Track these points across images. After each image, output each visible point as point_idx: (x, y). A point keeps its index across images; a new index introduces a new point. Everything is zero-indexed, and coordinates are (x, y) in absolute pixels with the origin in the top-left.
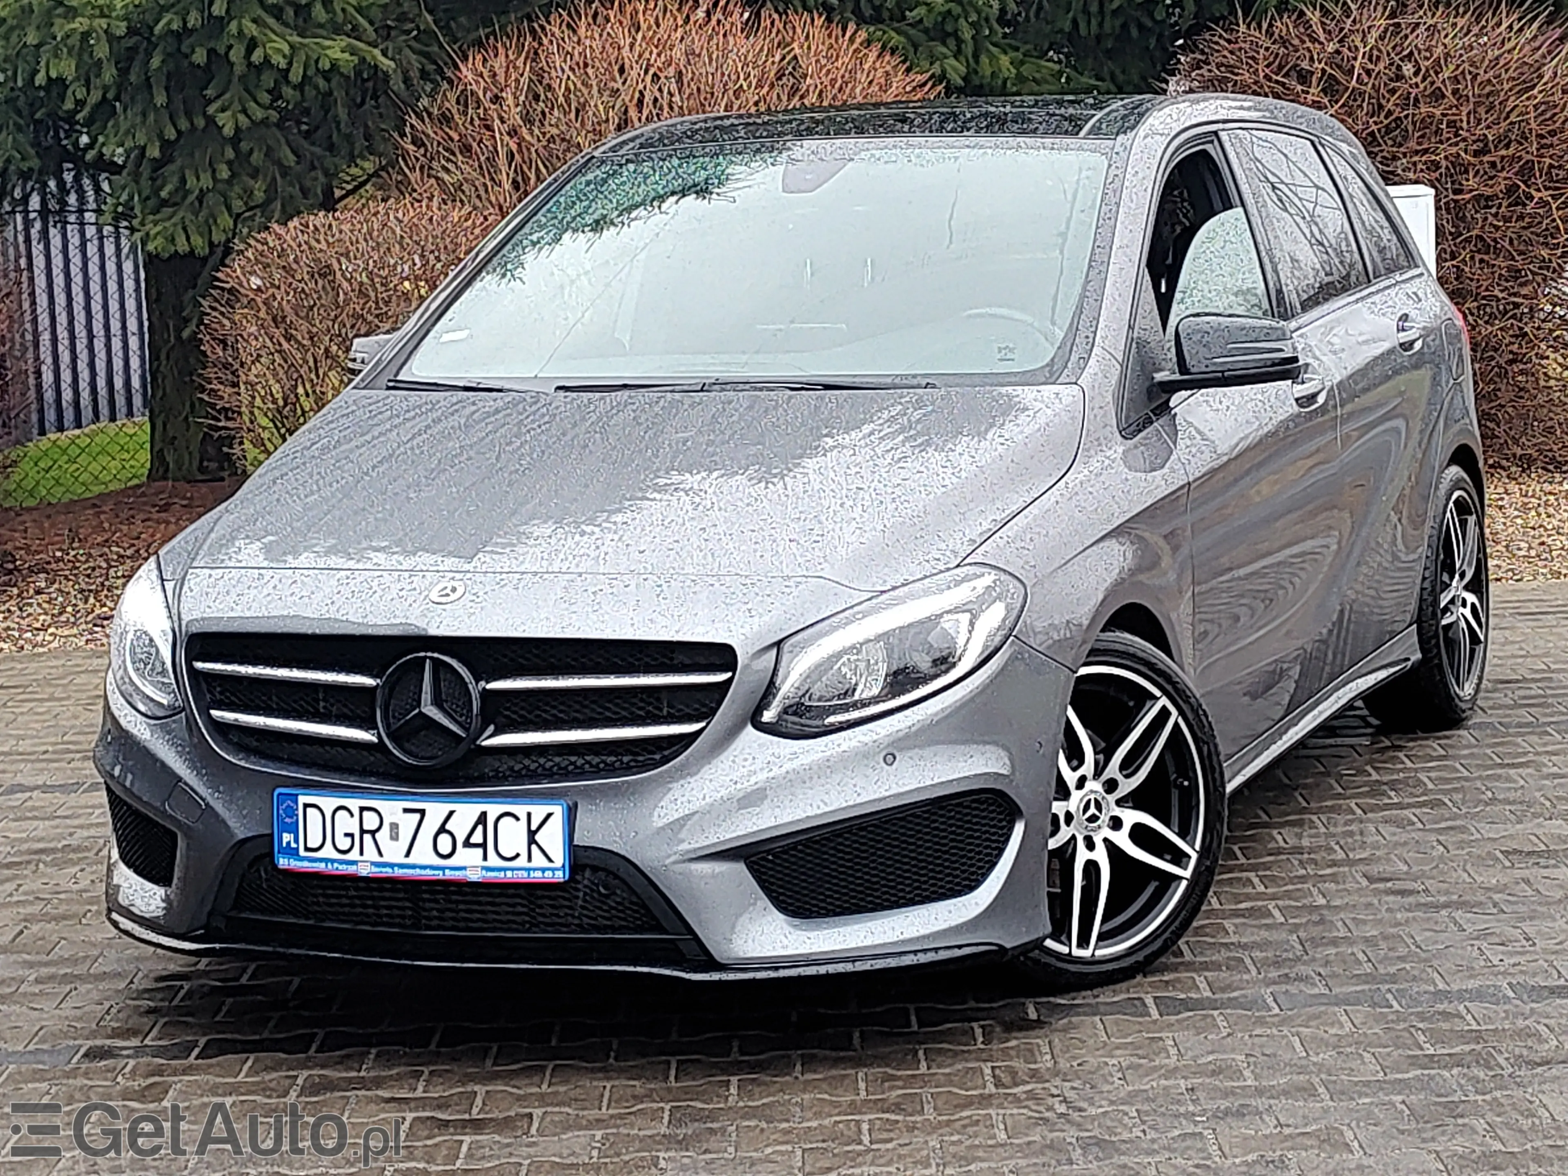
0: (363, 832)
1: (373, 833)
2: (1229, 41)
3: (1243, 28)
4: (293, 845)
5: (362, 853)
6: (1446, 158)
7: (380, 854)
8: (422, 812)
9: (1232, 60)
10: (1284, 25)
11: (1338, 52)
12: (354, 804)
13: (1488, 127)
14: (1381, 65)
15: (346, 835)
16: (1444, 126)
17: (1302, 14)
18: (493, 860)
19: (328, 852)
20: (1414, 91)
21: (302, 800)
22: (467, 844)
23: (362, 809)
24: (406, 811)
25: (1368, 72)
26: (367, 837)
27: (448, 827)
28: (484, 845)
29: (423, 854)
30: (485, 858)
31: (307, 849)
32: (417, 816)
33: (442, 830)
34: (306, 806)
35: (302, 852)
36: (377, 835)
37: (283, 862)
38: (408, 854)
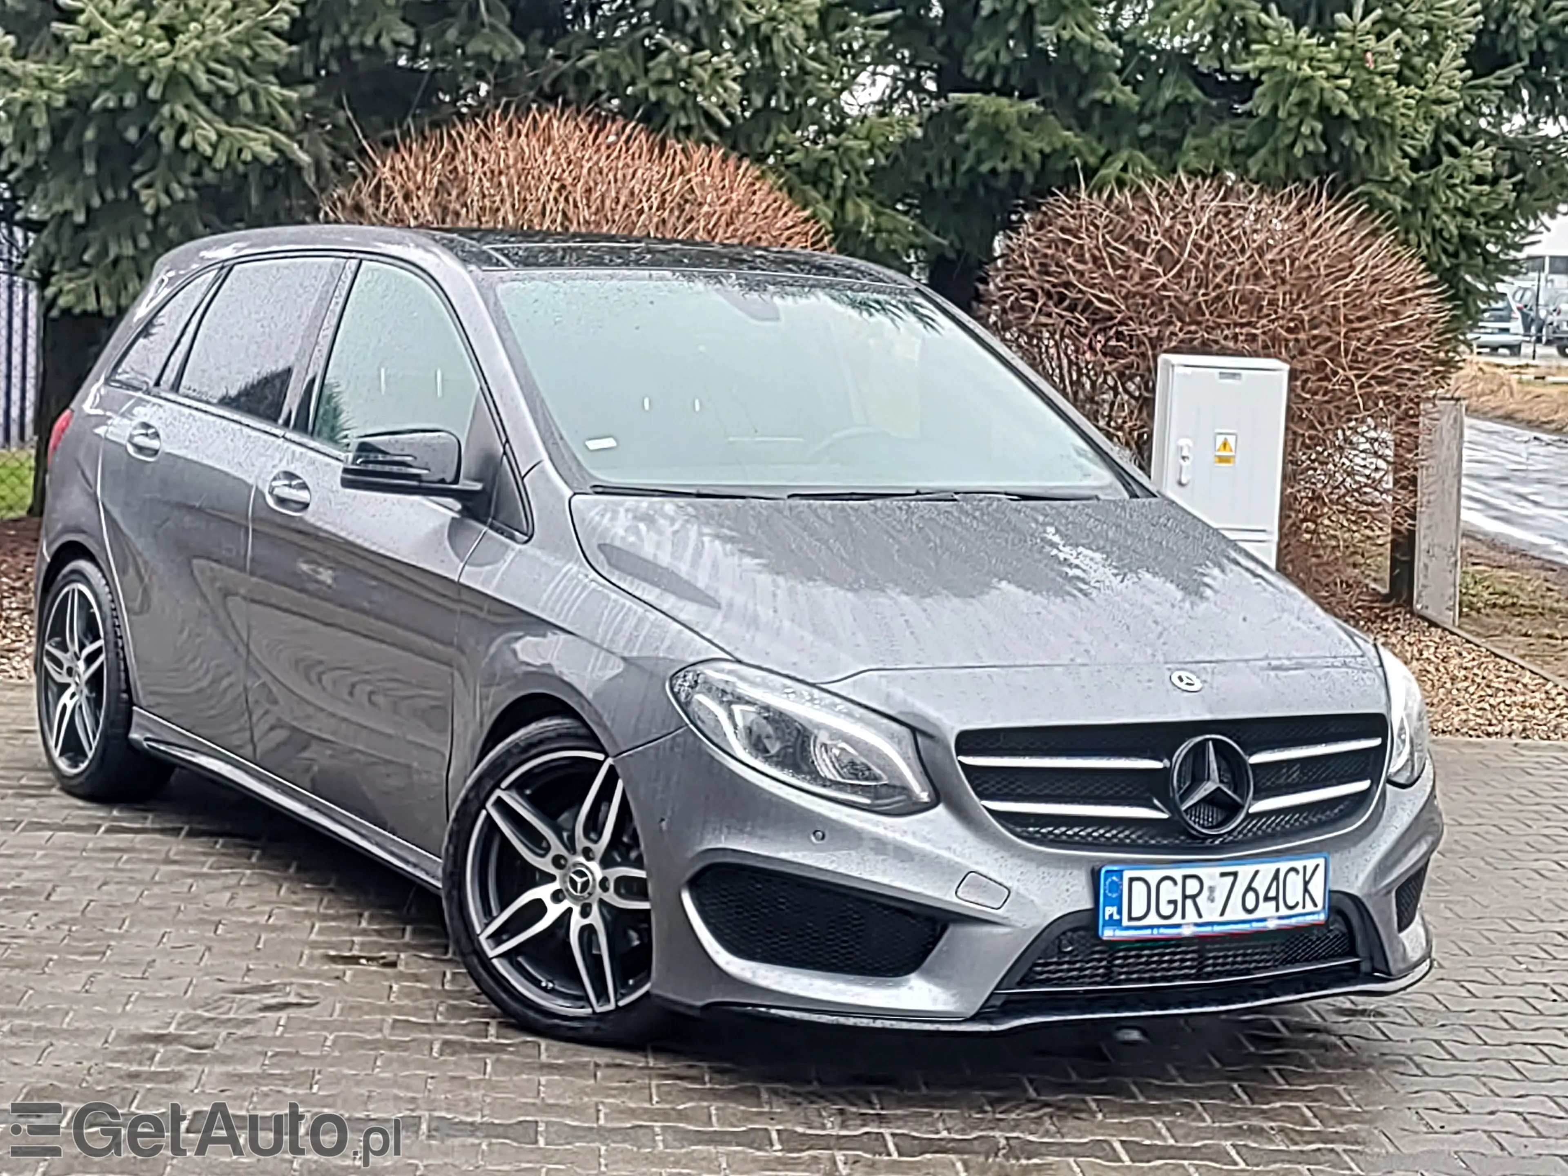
0: (1185, 897)
1: (1194, 897)
2: (1071, 207)
3: (1083, 195)
4: (1116, 917)
5: (1183, 917)
6: (1264, 333)
7: (1200, 916)
8: (1235, 874)
9: (1073, 224)
10: (1124, 198)
11: (1172, 227)
12: (1177, 874)
13: (1304, 308)
14: (1212, 242)
15: (1170, 902)
16: (1265, 303)
17: (1139, 188)
18: (1284, 911)
19: (1153, 919)
20: (1237, 270)
21: (1127, 874)
22: (1267, 899)
23: (1185, 877)
24: (1223, 875)
25: (1200, 249)
26: (1189, 902)
27: (1254, 885)
28: (1276, 898)
29: (1235, 912)
30: (1277, 909)
31: (1131, 918)
32: (1231, 878)
33: (1250, 888)
34: (1132, 880)
35: (1125, 922)
36: (1198, 900)
37: (1108, 934)
38: (1222, 914)
